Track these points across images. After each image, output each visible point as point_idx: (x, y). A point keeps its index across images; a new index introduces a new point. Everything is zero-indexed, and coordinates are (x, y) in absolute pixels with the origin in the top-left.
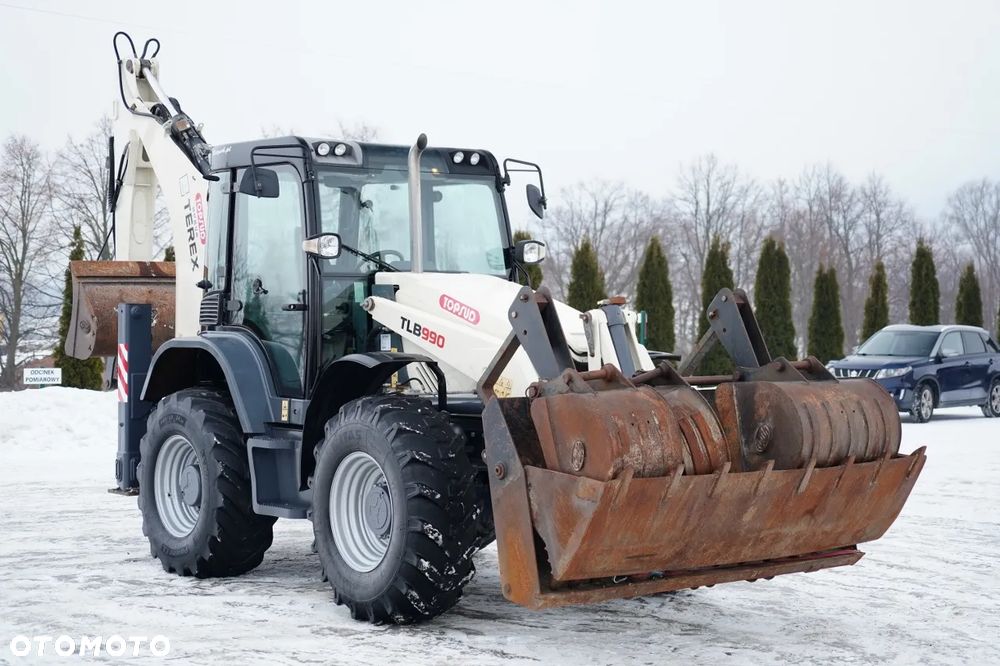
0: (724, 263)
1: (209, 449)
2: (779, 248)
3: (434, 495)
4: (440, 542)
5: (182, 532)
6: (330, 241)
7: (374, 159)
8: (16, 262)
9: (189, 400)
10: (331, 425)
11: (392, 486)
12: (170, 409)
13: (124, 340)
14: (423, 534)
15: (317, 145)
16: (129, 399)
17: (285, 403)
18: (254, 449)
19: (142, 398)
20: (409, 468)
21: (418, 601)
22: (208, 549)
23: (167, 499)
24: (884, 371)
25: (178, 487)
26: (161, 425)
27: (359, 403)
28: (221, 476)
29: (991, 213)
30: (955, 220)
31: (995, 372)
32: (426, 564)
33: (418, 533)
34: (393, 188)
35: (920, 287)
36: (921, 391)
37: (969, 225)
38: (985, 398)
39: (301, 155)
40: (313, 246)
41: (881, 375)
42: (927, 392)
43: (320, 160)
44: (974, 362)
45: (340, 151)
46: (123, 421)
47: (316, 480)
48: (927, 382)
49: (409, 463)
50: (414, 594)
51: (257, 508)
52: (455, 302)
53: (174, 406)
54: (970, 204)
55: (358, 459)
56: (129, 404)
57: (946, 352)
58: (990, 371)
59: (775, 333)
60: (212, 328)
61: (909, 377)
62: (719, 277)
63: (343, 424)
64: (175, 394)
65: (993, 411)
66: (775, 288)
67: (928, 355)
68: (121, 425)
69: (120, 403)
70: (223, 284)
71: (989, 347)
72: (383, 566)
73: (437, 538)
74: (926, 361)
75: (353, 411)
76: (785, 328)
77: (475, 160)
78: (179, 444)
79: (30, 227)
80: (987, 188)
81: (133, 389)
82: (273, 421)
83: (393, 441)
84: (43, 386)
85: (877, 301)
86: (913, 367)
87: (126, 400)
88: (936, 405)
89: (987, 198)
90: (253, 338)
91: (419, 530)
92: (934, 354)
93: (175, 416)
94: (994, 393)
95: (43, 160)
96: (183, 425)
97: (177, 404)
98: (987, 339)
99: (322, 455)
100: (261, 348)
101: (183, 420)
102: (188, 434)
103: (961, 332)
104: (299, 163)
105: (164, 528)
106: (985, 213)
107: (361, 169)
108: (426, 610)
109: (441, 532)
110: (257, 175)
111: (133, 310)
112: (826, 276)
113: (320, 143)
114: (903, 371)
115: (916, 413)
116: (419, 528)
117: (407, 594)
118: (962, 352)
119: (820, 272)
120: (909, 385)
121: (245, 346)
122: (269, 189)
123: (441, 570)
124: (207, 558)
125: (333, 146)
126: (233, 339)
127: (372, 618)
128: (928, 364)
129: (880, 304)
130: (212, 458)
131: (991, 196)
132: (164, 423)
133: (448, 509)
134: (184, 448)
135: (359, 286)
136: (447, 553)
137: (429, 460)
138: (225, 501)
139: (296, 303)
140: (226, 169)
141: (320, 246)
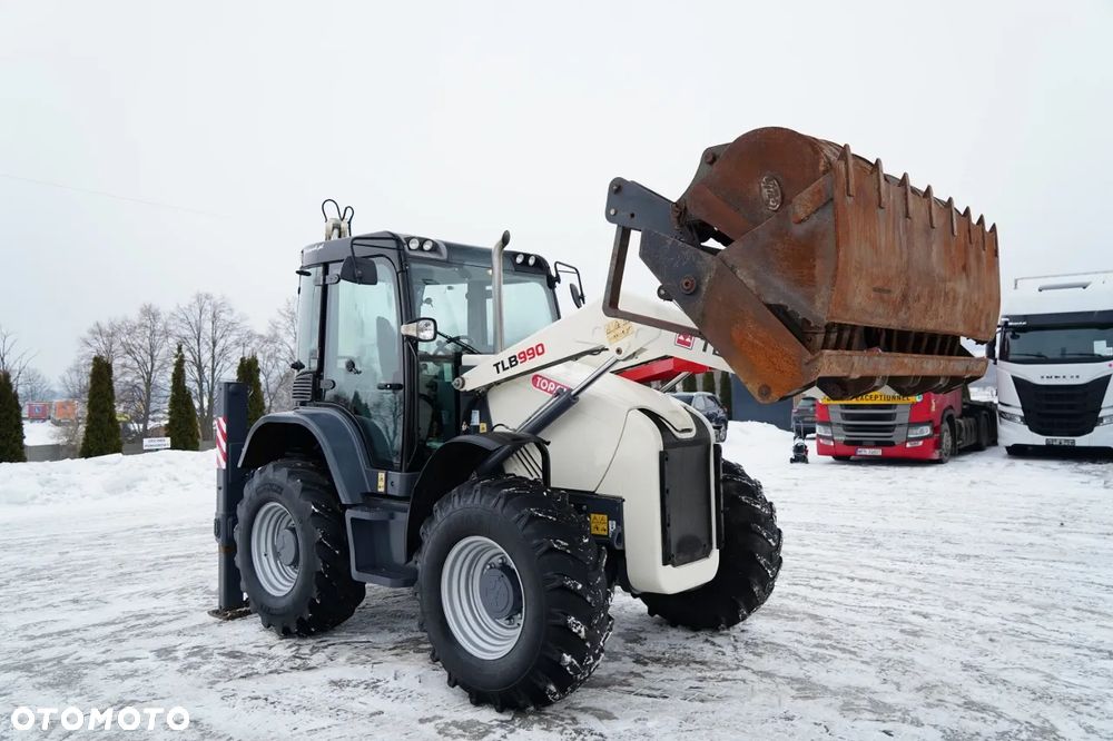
1: (307, 515)
3: (576, 585)
4: (583, 635)
5: (279, 590)
6: (427, 325)
8: (147, 373)
9: (284, 470)
10: (441, 507)
12: (266, 477)
14: (566, 628)
15: (409, 239)
16: (227, 465)
17: (382, 475)
18: (352, 519)
19: (239, 466)
20: (546, 558)
22: (307, 610)
23: (264, 558)
25: (274, 547)
26: (258, 493)
27: (477, 485)
28: (320, 542)
32: (568, 658)
33: (560, 626)
34: (450, 288)
39: (395, 246)
40: (410, 330)
43: (412, 253)
45: (427, 246)
46: (222, 485)
49: (546, 552)
51: (355, 574)
52: (549, 381)
53: (271, 477)
56: (226, 471)
60: (303, 404)
63: (456, 504)
64: (271, 465)
68: (220, 488)
69: (218, 470)
70: (314, 365)
73: (580, 631)
75: (468, 494)
77: (531, 262)
78: (275, 510)
79: (155, 354)
81: (231, 457)
82: (369, 491)
83: (524, 528)
84: (157, 450)
87: (224, 466)
90: (348, 415)
91: (563, 624)
93: (272, 485)
95: (163, 317)
96: (280, 493)
97: (273, 473)
99: (431, 535)
100: (355, 423)
101: (280, 489)
102: (285, 502)
104: (393, 255)
105: (262, 587)
107: (447, 263)
109: (584, 623)
110: (358, 266)
113: (411, 238)
116: (561, 622)
117: (545, 689)
121: (339, 421)
122: (369, 278)
123: (580, 662)
124: (306, 618)
125: (423, 241)
126: (326, 414)
130: (311, 524)
132: (261, 492)
133: (589, 599)
134: (278, 514)
135: (448, 367)
136: (588, 645)
137: (567, 548)
138: (324, 567)
139: (391, 382)
140: (318, 265)
141: (419, 330)
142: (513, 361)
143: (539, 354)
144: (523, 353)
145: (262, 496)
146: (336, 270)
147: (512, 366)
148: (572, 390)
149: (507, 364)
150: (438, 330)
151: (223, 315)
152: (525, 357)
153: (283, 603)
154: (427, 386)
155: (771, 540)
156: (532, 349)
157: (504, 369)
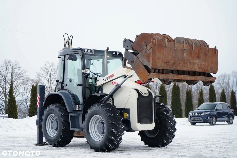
0: (164, 89)
1: (60, 116)
2: (177, 85)
3: (114, 123)
4: (116, 133)
5: (52, 135)
6: (88, 70)
7: (96, 53)
9: (55, 106)
10: (89, 110)
11: (105, 122)
12: (50, 108)
13: (39, 93)
14: (112, 131)
15: (84, 49)
16: (40, 107)
17: (77, 106)
18: (70, 116)
19: (43, 106)
20: (109, 117)
21: (111, 146)
22: (60, 139)
23: (49, 129)
24: (204, 113)
25: (51, 126)
26: (48, 112)
27: (96, 104)
28: (63, 122)
29: (227, 82)
30: (218, 84)
31: (230, 114)
32: (113, 138)
35: (211, 95)
36: (213, 118)
37: (222, 85)
38: (228, 120)
39: (81, 51)
40: (84, 71)
41: (203, 114)
42: (214, 118)
43: (85, 53)
44: (225, 111)
45: (89, 51)
46: (38, 112)
47: (85, 122)
48: (214, 115)
50: (110, 144)
51: (71, 129)
52: (116, 83)
54: (222, 80)
55: (96, 117)
57: (218, 108)
58: (229, 113)
59: (177, 106)
60: (59, 90)
61: (210, 114)
62: (163, 92)
63: (92, 109)
64: (51, 105)
65: (230, 123)
66: (176, 95)
67: (214, 109)
69: (37, 108)
71: (229, 108)
72: (103, 139)
73: (115, 132)
74: (213, 111)
75: (94, 106)
76: (179, 105)
77: (118, 54)
78: (52, 116)
80: (226, 76)
81: (41, 104)
82: (75, 110)
83: (105, 112)
85: (201, 98)
86: (211, 112)
88: (216, 121)
89: (226, 78)
92: (215, 109)
93: (51, 109)
94: (230, 118)
96: (53, 111)
97: (52, 107)
98: (228, 106)
99: (87, 116)
100: (72, 95)
102: (55, 114)
103: (222, 104)
104: (81, 53)
105: (49, 135)
106: (225, 82)
107: (94, 55)
108: (112, 148)
109: (116, 131)
110: (72, 56)
111: (41, 87)
112: (188, 92)
113: (85, 49)
114: (208, 113)
115: (212, 123)
116: (111, 130)
117: (108, 145)
118: (222, 109)
119: (187, 91)
120: (210, 116)
121: (68, 94)
122: (74, 59)
123: (116, 139)
124: (59, 141)
125: (88, 50)
126: (65, 92)
127: (100, 151)
128: (214, 111)
129: (202, 99)
130: (61, 118)
131: (227, 78)
132: (49, 112)
133: (117, 126)
134: (53, 117)
135: (94, 80)
136: (117, 135)
137: (113, 115)
138: (64, 127)
139: (80, 84)
140: (63, 55)
141: (86, 71)
142: (107, 78)
143: (113, 77)
144: (109, 76)
145: (49, 113)
146: (67, 57)
147: (107, 79)
148: (119, 85)
149: (106, 79)
150: (91, 71)
151: (16, 70)
152: (110, 77)
153: (54, 138)
154: (89, 85)
155: (171, 123)
156: (111, 75)
157: (106, 80)
